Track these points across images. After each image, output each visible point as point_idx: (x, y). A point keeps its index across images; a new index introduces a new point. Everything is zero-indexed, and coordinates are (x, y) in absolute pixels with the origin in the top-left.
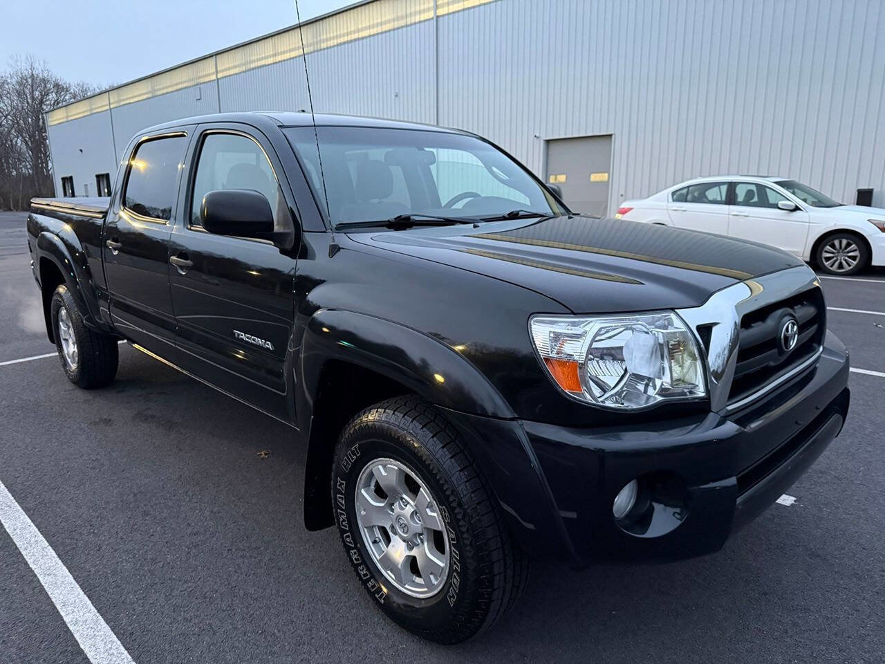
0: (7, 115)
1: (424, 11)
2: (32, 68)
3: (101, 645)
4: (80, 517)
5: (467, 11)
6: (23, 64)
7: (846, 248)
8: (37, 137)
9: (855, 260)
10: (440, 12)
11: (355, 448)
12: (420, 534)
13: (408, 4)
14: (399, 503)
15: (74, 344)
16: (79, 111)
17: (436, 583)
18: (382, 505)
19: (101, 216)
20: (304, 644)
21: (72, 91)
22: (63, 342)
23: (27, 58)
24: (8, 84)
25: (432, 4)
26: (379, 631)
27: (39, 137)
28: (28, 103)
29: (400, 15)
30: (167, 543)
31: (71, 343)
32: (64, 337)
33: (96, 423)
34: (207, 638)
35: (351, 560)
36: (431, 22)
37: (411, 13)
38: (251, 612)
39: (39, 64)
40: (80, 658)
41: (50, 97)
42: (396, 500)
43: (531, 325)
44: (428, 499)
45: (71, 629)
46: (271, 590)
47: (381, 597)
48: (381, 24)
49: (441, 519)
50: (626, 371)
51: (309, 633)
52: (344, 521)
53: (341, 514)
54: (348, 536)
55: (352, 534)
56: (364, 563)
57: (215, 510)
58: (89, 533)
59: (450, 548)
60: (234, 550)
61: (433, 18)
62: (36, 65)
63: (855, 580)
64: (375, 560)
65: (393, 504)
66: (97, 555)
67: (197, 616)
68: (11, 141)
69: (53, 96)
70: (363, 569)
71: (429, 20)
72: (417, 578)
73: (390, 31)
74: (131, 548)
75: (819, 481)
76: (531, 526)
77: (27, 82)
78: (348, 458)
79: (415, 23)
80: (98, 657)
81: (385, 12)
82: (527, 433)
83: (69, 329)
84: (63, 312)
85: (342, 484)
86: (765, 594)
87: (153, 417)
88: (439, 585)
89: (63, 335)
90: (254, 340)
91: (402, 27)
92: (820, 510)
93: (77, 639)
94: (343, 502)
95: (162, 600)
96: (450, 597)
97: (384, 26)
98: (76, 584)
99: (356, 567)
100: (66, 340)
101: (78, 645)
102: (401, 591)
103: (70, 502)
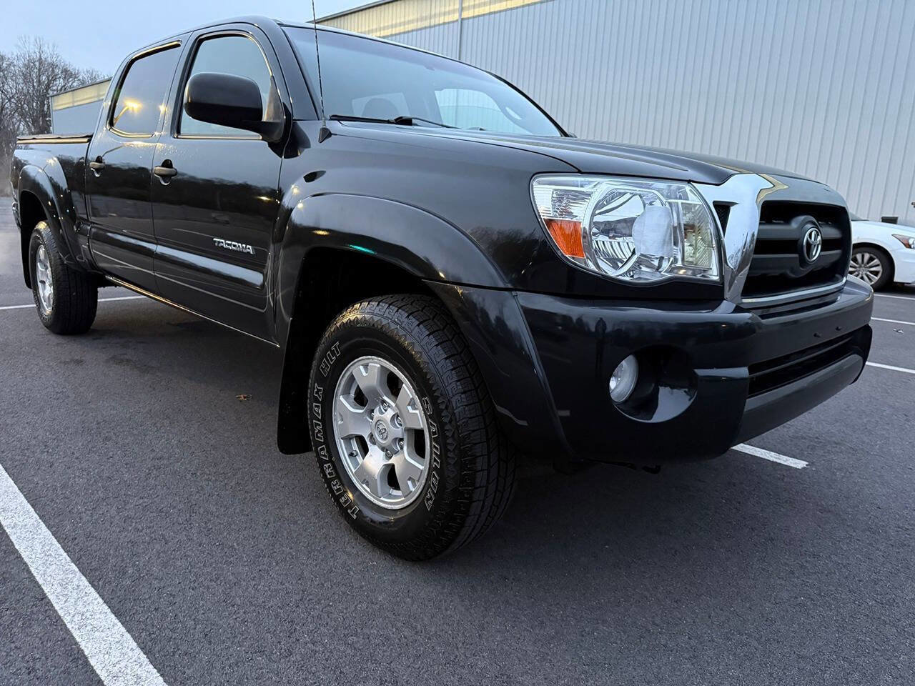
0: (11, 98)
1: (449, 13)
2: (41, 52)
3: (38, 547)
4: (35, 438)
5: (493, 16)
6: (32, 46)
7: (868, 263)
8: (41, 123)
9: (876, 275)
10: (465, 15)
11: (335, 347)
12: (401, 440)
13: (433, 5)
14: (380, 408)
15: (50, 286)
16: (86, 97)
17: (413, 490)
18: (361, 411)
19: (86, 140)
20: (264, 556)
21: (81, 77)
22: (40, 284)
23: (36, 40)
24: (14, 66)
25: (457, 6)
26: (348, 549)
27: (43, 122)
28: (33, 86)
29: (424, 15)
30: (126, 464)
31: (47, 284)
32: (41, 279)
33: (65, 363)
34: (158, 546)
35: (325, 476)
36: (456, 24)
37: (435, 15)
38: (211, 527)
39: (48, 48)
40: (12, 557)
41: (58, 83)
42: (376, 405)
43: (532, 186)
44: (410, 394)
45: (7, 531)
46: (235, 509)
47: (353, 513)
48: (404, 23)
49: (423, 415)
50: (634, 253)
51: (271, 548)
52: (319, 432)
53: (317, 424)
54: (323, 449)
55: (328, 447)
56: (338, 477)
57: (183, 440)
58: (42, 452)
59: (431, 444)
60: (198, 474)
61: (457, 21)
62: (45, 48)
63: (868, 533)
64: (350, 474)
65: (373, 411)
66: (48, 471)
67: (149, 528)
68: (14, 125)
69: (59, 82)
70: (337, 483)
71: (453, 22)
72: (394, 491)
73: (412, 31)
74: (87, 467)
75: (833, 450)
76: (524, 423)
77: (35, 65)
78: (328, 360)
79: (439, 25)
80: (33, 557)
81: (409, 12)
82: (522, 307)
83: (47, 269)
84: (42, 251)
85: (319, 390)
86: (772, 540)
87: (127, 360)
88: (416, 492)
89: (40, 277)
90: (235, 246)
91: (425, 28)
92: (834, 474)
93: (13, 540)
94: (320, 412)
95: (113, 511)
96: (428, 500)
97: (407, 26)
98: (21, 494)
99: (328, 482)
100: (43, 282)
101: (13, 545)
102: (375, 504)
103: (26, 425)
